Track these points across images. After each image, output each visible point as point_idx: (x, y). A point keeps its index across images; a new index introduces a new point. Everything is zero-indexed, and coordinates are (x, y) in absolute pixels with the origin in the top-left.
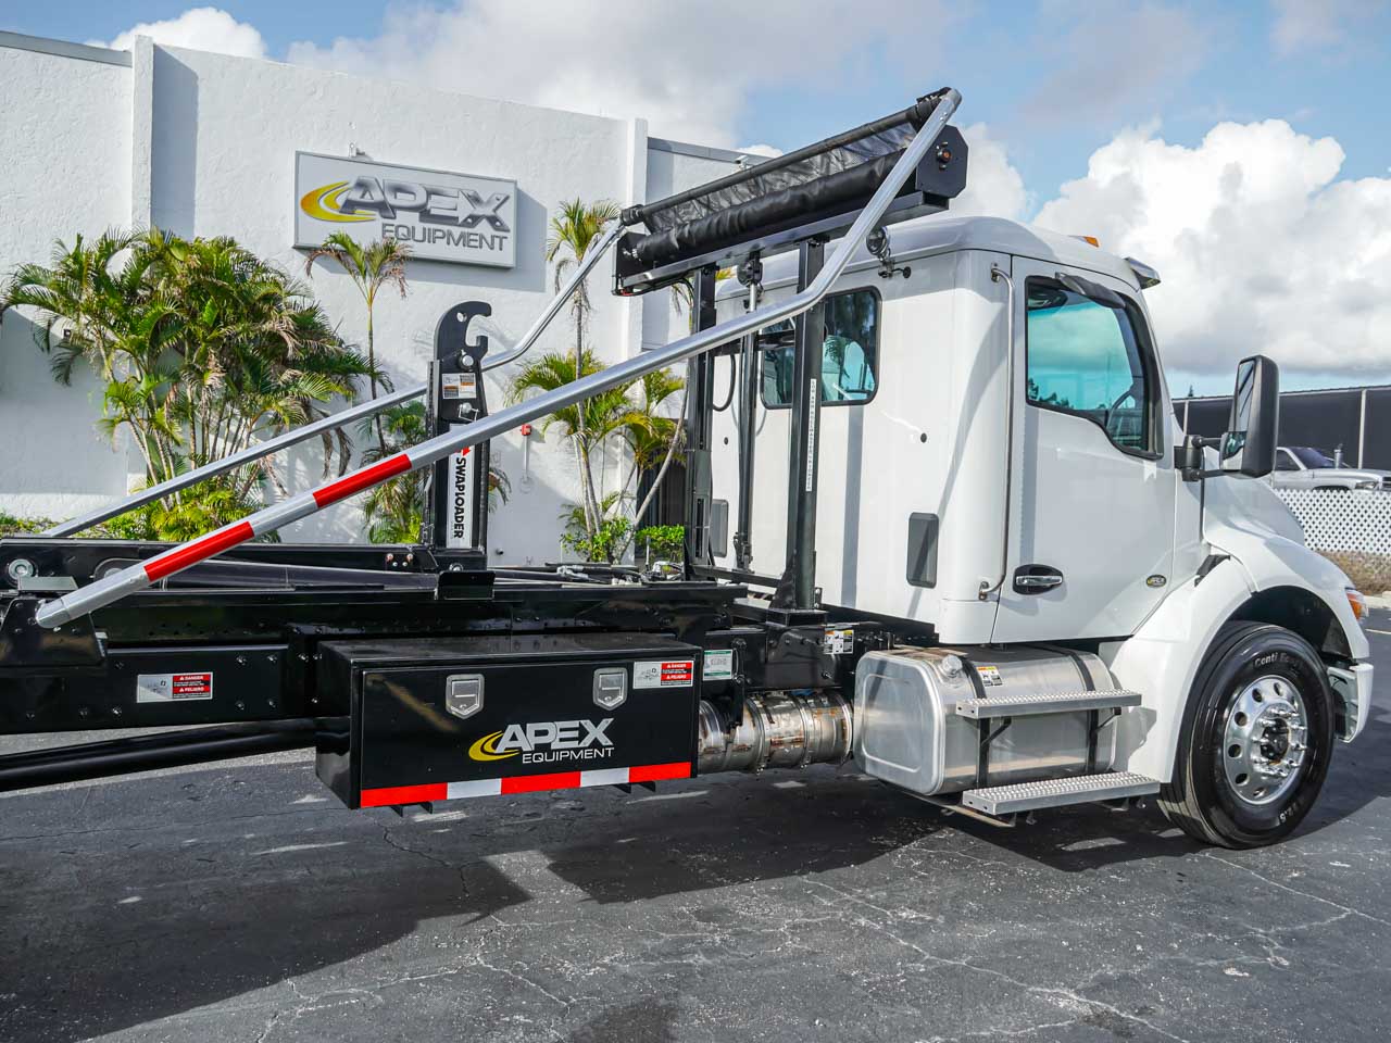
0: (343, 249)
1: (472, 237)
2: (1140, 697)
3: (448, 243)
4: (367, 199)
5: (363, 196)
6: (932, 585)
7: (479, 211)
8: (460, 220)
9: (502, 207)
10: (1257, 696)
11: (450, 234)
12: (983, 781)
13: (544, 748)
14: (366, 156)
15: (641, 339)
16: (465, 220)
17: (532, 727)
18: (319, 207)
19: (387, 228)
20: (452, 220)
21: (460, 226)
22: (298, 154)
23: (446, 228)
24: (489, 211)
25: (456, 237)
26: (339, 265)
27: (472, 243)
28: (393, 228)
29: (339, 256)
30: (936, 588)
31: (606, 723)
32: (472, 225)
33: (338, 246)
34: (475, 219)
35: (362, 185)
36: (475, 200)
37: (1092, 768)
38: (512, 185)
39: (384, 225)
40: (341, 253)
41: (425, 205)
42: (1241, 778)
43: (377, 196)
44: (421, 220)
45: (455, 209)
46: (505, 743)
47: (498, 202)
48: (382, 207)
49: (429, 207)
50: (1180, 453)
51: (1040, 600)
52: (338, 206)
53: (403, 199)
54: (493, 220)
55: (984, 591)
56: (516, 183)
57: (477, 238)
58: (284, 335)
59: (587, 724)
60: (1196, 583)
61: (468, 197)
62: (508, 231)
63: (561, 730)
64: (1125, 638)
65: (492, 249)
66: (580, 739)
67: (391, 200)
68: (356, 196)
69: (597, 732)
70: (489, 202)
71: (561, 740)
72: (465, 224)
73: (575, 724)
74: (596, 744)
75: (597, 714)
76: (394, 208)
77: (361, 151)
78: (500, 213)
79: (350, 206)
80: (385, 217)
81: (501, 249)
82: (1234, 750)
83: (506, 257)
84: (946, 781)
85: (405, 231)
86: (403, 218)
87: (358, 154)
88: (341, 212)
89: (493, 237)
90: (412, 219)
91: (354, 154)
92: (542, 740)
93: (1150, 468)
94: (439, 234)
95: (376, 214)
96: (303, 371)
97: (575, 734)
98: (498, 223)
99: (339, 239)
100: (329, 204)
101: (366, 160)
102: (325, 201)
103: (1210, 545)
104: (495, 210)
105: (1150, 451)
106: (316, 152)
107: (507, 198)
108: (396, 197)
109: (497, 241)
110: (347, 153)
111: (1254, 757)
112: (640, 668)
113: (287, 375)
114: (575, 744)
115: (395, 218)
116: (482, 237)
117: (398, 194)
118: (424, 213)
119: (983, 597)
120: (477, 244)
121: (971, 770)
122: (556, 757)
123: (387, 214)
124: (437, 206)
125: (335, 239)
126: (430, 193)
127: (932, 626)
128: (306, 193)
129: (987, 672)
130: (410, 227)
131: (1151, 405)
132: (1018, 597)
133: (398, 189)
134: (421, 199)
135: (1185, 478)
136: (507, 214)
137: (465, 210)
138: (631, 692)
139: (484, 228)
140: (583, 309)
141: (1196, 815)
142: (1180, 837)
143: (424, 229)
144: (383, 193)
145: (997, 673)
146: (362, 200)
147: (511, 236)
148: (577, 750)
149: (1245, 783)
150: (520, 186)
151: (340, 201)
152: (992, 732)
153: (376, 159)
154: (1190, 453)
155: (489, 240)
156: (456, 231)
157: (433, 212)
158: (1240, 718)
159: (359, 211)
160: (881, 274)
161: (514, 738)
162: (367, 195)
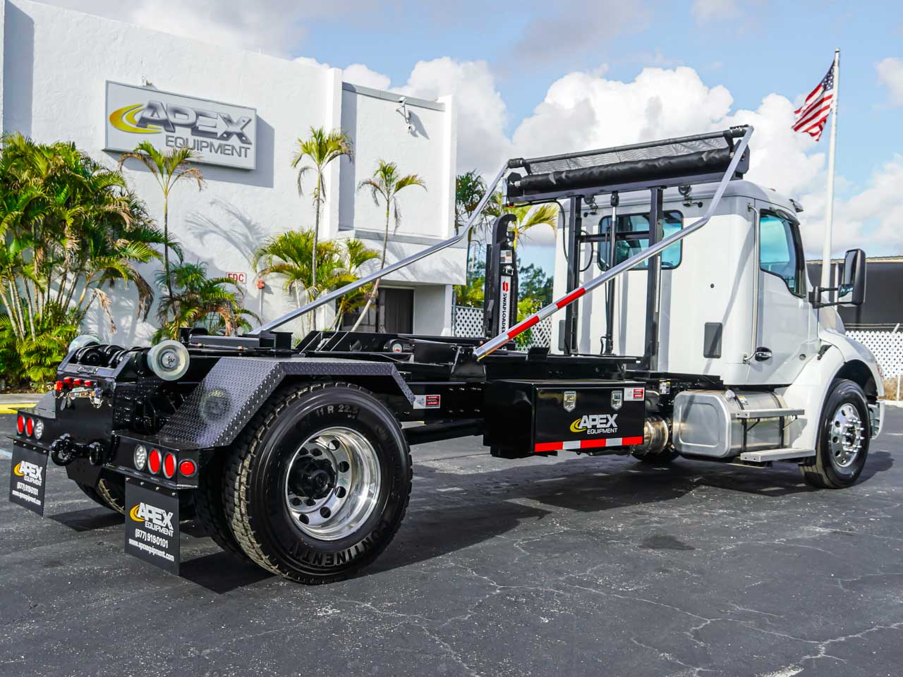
0: (148, 154)
1: (227, 147)
2: (804, 411)
3: (211, 152)
4: (155, 117)
5: (152, 116)
6: (719, 357)
7: (231, 129)
8: (219, 135)
9: (247, 127)
10: (843, 413)
11: (212, 145)
12: (745, 450)
13: (594, 427)
14: (153, 86)
15: (338, 222)
16: (222, 135)
17: (592, 417)
18: (122, 121)
19: (170, 139)
20: (212, 135)
21: (218, 139)
22: (108, 82)
23: (209, 140)
24: (237, 129)
25: (216, 148)
26: (144, 165)
27: (227, 152)
28: (173, 139)
29: (145, 160)
30: (721, 358)
31: (615, 416)
32: (227, 139)
33: (143, 152)
34: (229, 135)
35: (152, 107)
36: (228, 121)
37: (782, 446)
38: (253, 111)
39: (167, 137)
40: (147, 158)
41: (195, 124)
42: (838, 453)
43: (162, 116)
44: (193, 134)
45: (215, 127)
46: (582, 424)
47: (244, 123)
48: (166, 124)
49: (197, 125)
50: (812, 295)
51: (764, 364)
52: (135, 122)
53: (179, 119)
54: (240, 136)
55: (745, 359)
56: (255, 110)
57: (230, 148)
58: (123, 214)
59: (609, 416)
60: (819, 359)
61: (224, 119)
62: (250, 143)
63: (601, 419)
64: (788, 385)
65: (240, 156)
66: (606, 423)
67: (172, 119)
68: (148, 115)
69: (612, 420)
70: (238, 123)
71: (601, 424)
72: (222, 138)
73: (604, 416)
74: (611, 426)
75: (612, 412)
76: (174, 125)
77: (149, 82)
78: (245, 131)
79: (144, 122)
80: (168, 131)
81: (246, 156)
82: (835, 439)
83: (248, 162)
84: (732, 450)
85: (181, 141)
86: (180, 132)
87: (148, 84)
88: (138, 126)
89: (241, 148)
90: (185, 133)
91: (145, 84)
92: (594, 423)
93: (801, 301)
94: (204, 144)
95: (161, 128)
96: (130, 240)
97: (605, 421)
98: (244, 138)
99: (145, 147)
100: (131, 120)
101: (153, 89)
102: (127, 118)
103: (821, 340)
104: (242, 129)
105: (800, 293)
106: (118, 81)
107: (250, 120)
108: (175, 117)
109: (243, 150)
110: (140, 84)
111: (844, 443)
112: (627, 390)
113: (120, 243)
114: (604, 426)
115: (174, 132)
116: (233, 147)
117: (177, 115)
118: (194, 129)
119: (745, 362)
120: (230, 152)
121: (739, 446)
122: (599, 431)
123: (168, 129)
124: (203, 124)
125: (142, 147)
126: (198, 115)
127: (719, 377)
128: (113, 111)
129: (742, 399)
130: (185, 138)
131: (800, 271)
132: (756, 362)
133: (176, 111)
134: (192, 119)
135: (814, 307)
136: (250, 132)
137: (222, 128)
138: (623, 402)
139: (234, 141)
140: (321, 201)
141: (821, 472)
142: (804, 487)
143: (194, 141)
144: (166, 113)
145: (746, 400)
146: (152, 118)
147: (253, 148)
148: (605, 429)
149: (839, 455)
150: (258, 114)
151: (137, 118)
152: (748, 428)
153: (160, 89)
154: (816, 295)
155: (238, 150)
156: (216, 143)
157: (200, 128)
158: (837, 424)
159: (150, 126)
160: (685, 205)
161: (585, 422)
162: (156, 115)
